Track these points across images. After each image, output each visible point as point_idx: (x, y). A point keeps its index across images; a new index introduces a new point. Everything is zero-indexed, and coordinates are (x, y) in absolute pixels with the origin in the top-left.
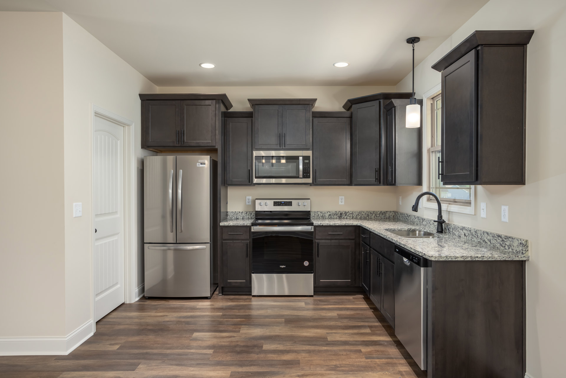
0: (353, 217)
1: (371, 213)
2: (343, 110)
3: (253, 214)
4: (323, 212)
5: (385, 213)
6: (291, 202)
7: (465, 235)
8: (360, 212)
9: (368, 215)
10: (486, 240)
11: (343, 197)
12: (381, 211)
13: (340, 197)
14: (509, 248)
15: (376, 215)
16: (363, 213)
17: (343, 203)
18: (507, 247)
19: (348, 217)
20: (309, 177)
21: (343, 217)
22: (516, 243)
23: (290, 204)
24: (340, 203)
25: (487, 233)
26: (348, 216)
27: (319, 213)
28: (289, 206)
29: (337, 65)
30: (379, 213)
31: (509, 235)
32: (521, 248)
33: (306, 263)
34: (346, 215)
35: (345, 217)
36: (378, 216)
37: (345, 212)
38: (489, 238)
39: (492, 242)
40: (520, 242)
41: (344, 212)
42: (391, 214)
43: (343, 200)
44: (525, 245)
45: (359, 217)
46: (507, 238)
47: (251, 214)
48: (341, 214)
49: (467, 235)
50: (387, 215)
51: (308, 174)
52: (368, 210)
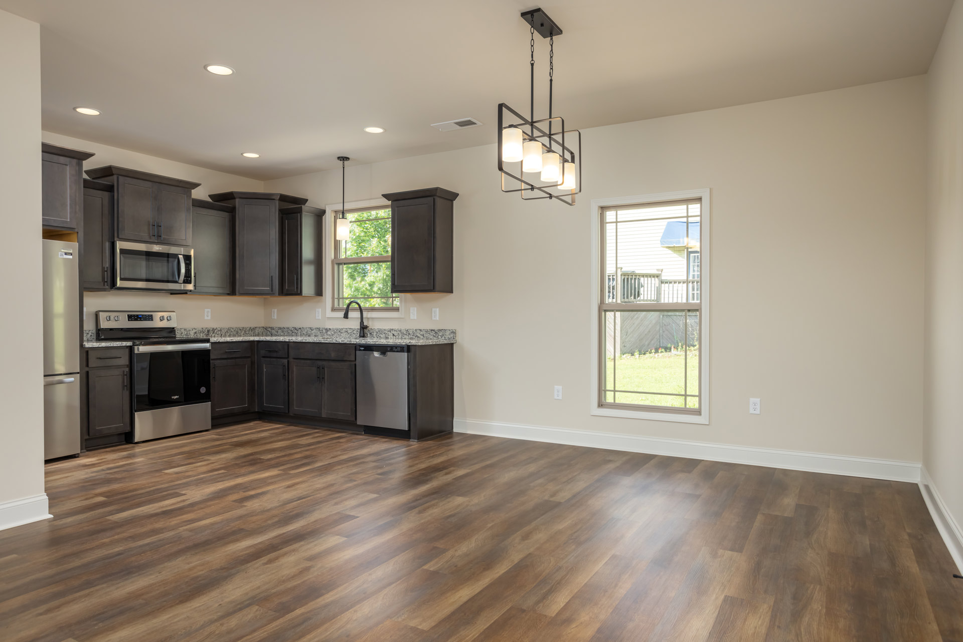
0: (221, 335)
1: (240, 329)
2: (209, 200)
3: (90, 334)
4: (188, 330)
5: (254, 329)
6: (152, 315)
7: (393, 335)
8: (229, 329)
9: (237, 332)
10: (419, 335)
11: (209, 310)
12: (250, 327)
13: (206, 310)
14: (442, 337)
15: (245, 331)
16: (232, 330)
17: (209, 318)
18: (440, 337)
19: (216, 335)
20: (190, 282)
21: (210, 335)
22: (448, 333)
23: (150, 318)
24: (206, 318)
25: (420, 330)
26: (216, 333)
27: (182, 330)
28: (149, 320)
29: (245, 155)
30: (248, 329)
31: (441, 329)
32: (452, 335)
33: (203, 390)
34: (213, 333)
35: (213, 335)
36: (247, 332)
37: (213, 329)
38: (421, 333)
39: (425, 336)
40: (451, 331)
41: (211, 329)
42: (260, 330)
43: (210, 314)
44: (454, 332)
45: (228, 334)
46: (440, 330)
47: (88, 334)
48: (208, 331)
49: (396, 335)
50: (257, 331)
51: (189, 279)
52: (238, 326)
